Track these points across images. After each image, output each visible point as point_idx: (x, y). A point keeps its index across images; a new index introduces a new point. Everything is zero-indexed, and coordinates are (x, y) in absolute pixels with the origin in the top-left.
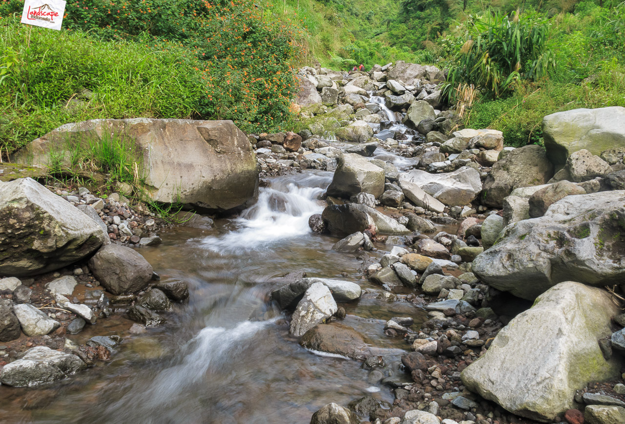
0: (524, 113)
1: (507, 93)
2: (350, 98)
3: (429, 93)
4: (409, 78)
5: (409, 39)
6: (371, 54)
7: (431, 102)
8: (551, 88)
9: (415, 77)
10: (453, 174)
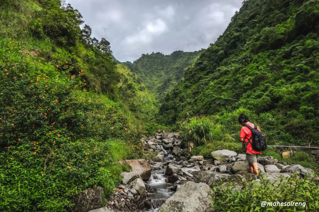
0: (208, 150)
1: (202, 144)
2: (152, 146)
3: (177, 143)
4: (169, 138)
5: (164, 121)
6: (152, 128)
7: (178, 146)
8: (214, 142)
9: (171, 137)
10: (193, 167)
